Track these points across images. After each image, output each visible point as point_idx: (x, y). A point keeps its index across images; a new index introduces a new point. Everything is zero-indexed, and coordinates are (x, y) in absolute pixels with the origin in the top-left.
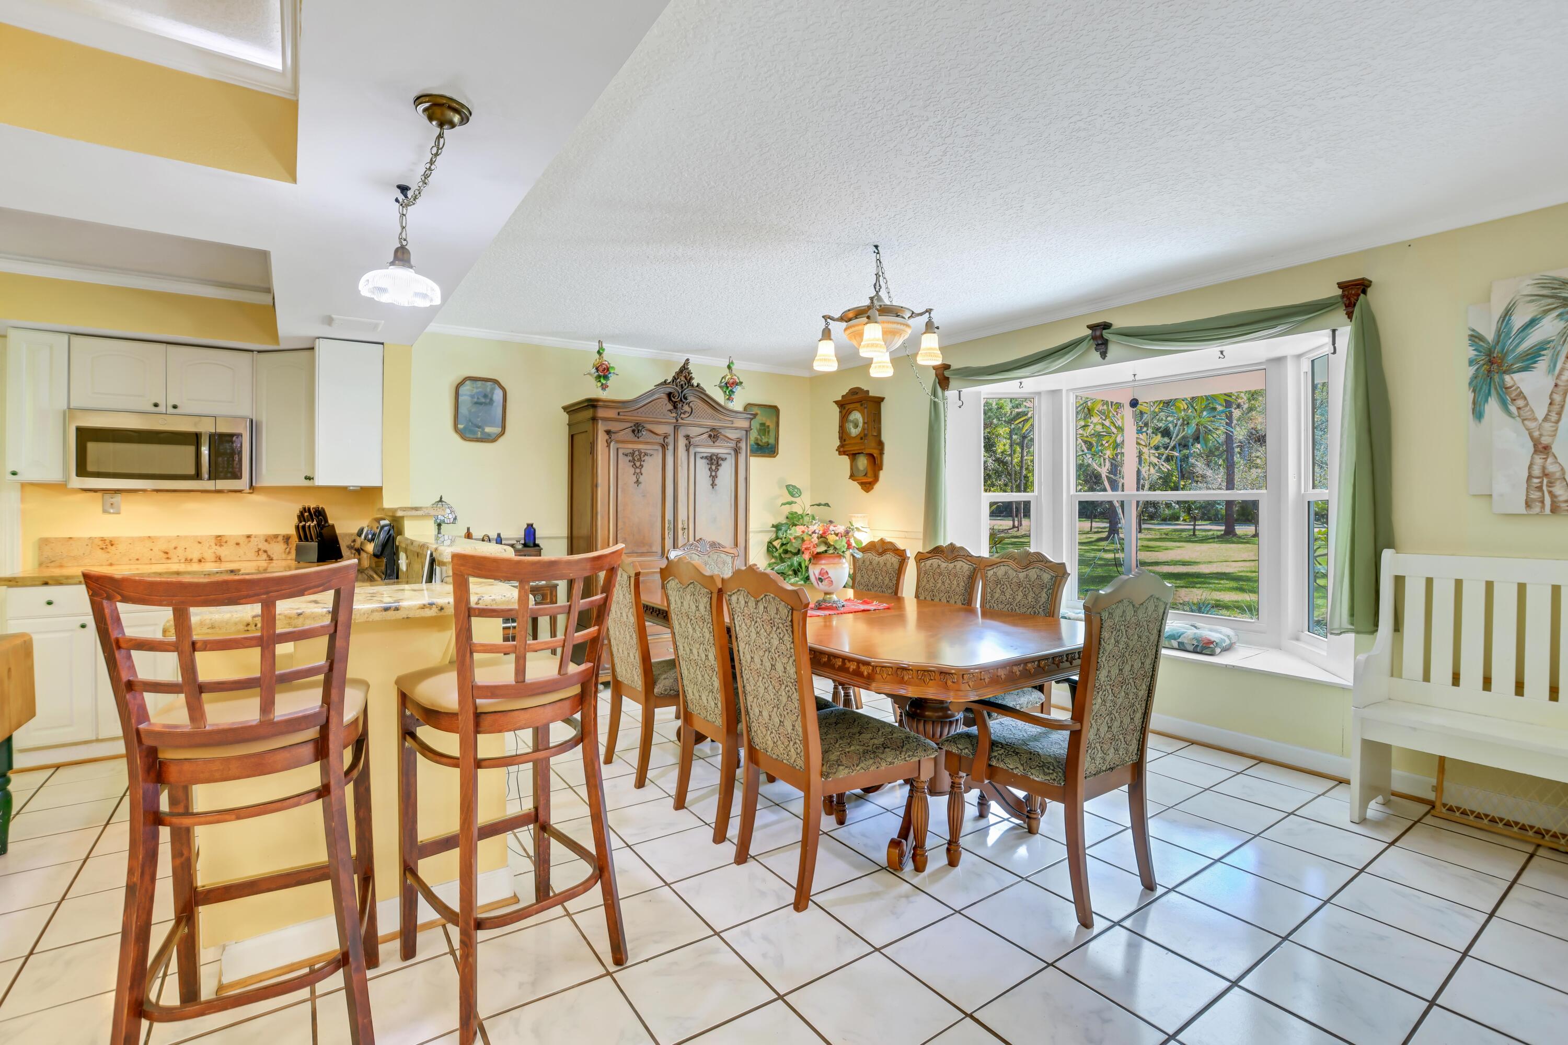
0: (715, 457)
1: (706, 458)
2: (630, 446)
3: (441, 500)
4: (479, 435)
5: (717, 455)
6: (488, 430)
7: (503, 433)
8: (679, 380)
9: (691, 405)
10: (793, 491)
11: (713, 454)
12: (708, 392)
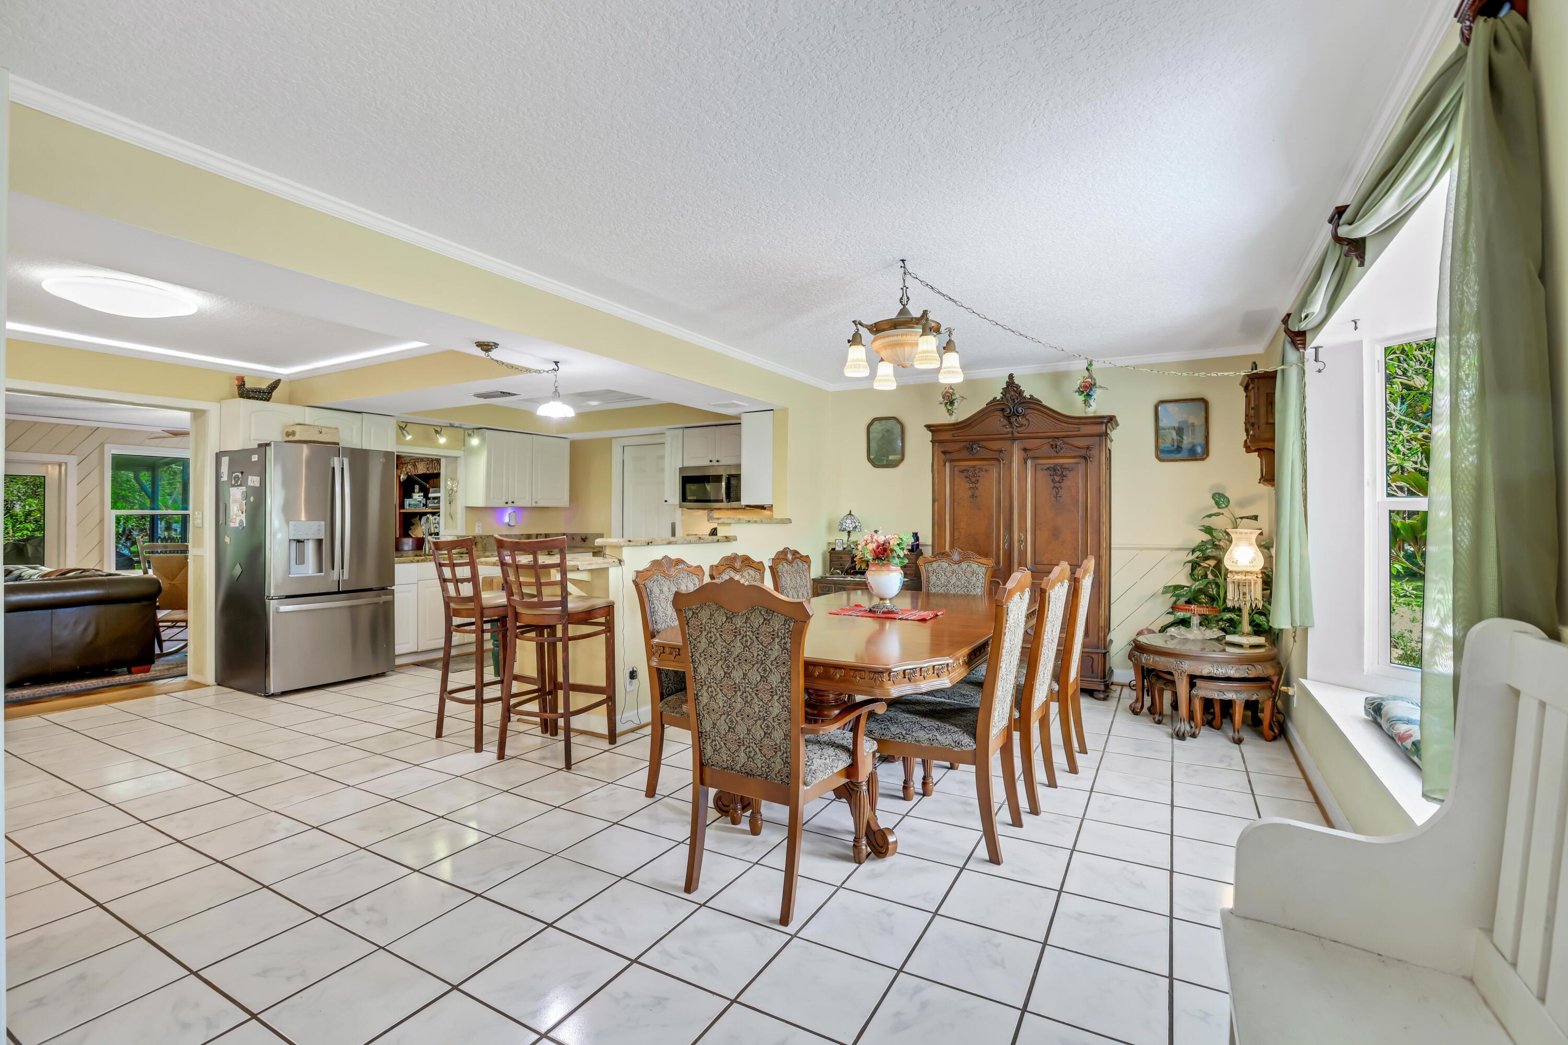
0: (1059, 468)
1: (1048, 469)
2: (967, 463)
3: (850, 514)
4: (885, 463)
5: (1061, 466)
6: (891, 458)
7: (902, 459)
8: (1008, 395)
9: (1027, 417)
10: (1220, 499)
11: (1057, 465)
12: (1044, 403)
